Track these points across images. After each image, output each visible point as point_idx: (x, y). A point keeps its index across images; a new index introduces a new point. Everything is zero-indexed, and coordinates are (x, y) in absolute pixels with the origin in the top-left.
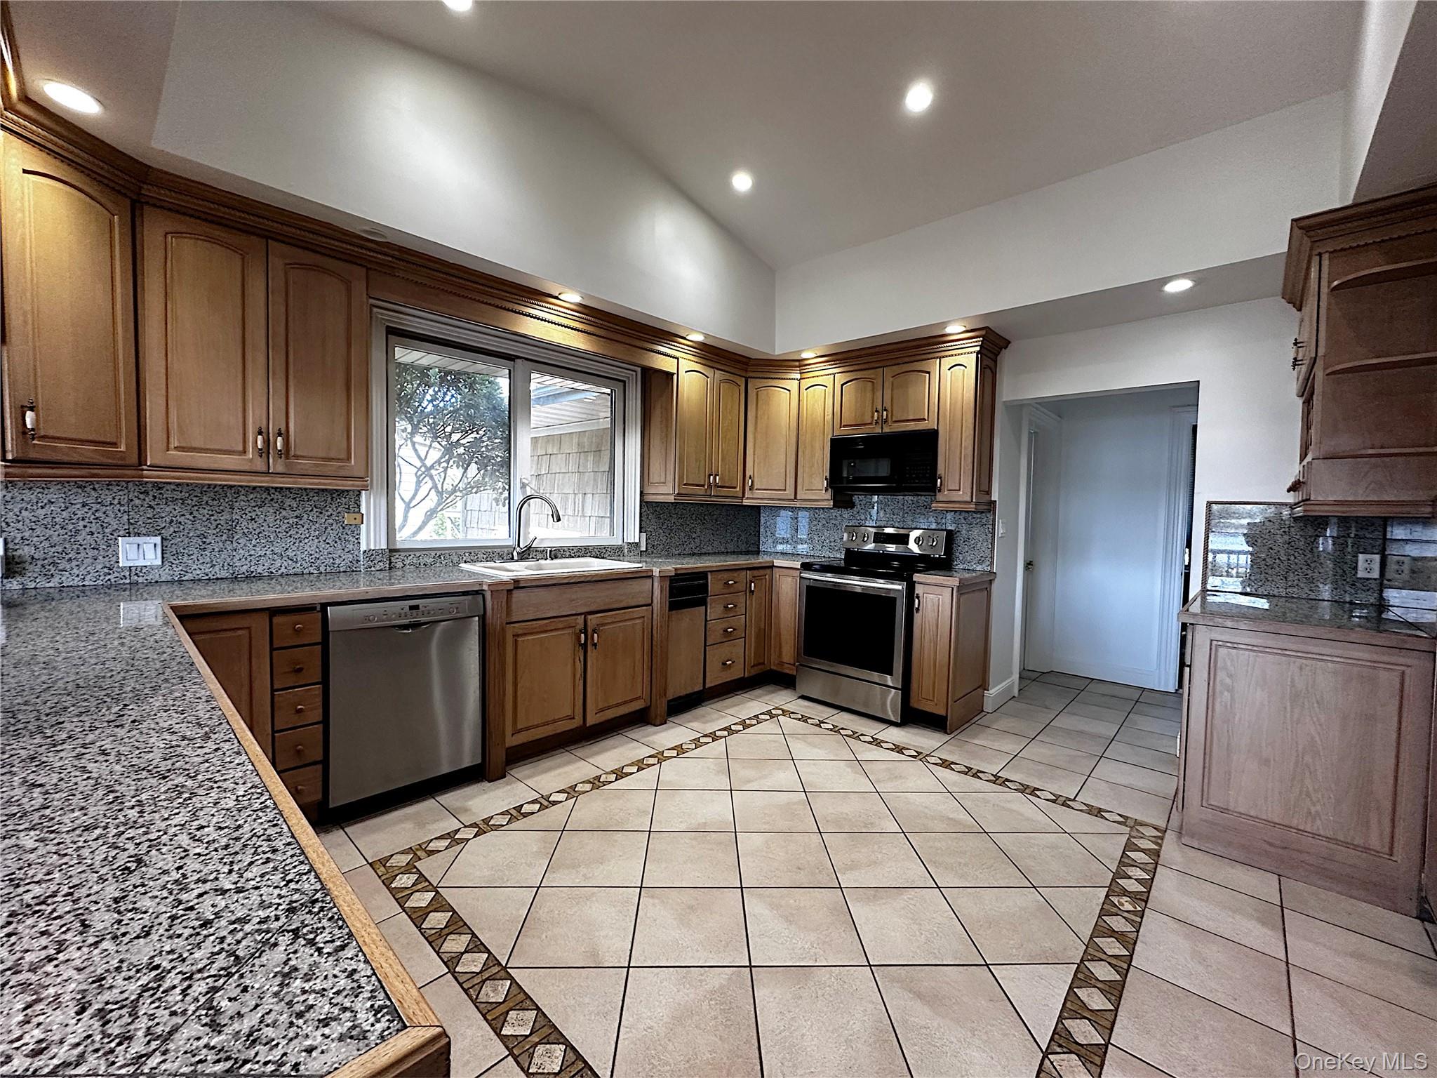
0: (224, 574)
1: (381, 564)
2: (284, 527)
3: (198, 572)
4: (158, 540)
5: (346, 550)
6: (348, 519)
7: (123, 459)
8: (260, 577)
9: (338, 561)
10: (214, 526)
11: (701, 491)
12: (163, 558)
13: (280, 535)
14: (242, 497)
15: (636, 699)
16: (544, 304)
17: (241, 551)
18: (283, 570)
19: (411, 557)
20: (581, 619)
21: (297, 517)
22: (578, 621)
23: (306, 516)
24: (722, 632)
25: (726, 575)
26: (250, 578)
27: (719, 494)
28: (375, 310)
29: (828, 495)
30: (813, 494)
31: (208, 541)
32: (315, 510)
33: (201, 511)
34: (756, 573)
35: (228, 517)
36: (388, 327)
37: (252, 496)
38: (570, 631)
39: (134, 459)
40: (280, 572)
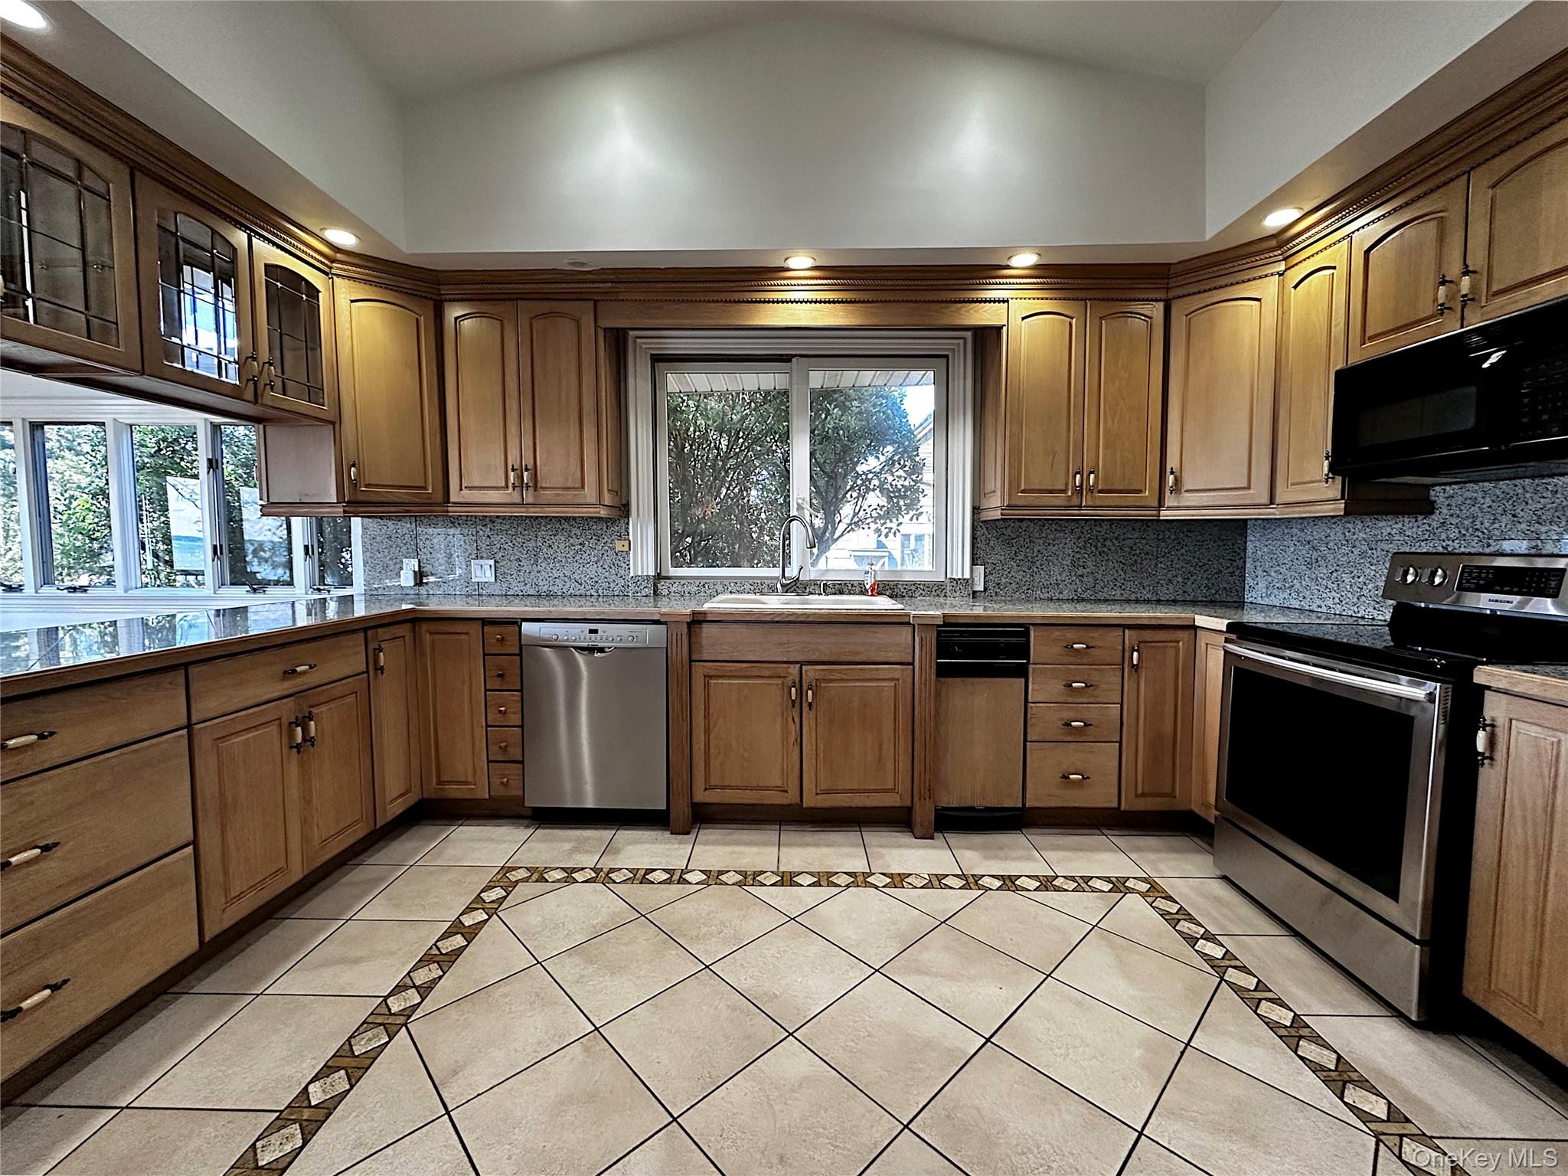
0: (532, 592)
1: (646, 590)
2: (571, 553)
3: (517, 589)
4: (492, 562)
5: (619, 575)
6: (619, 546)
7: (430, 498)
8: (555, 596)
9: (612, 585)
10: (525, 552)
11: (1059, 499)
12: (496, 576)
13: (569, 560)
14: (543, 528)
15: (885, 791)
16: (779, 282)
17: (543, 573)
18: (571, 591)
19: (675, 585)
20: (794, 670)
21: (581, 544)
22: (790, 671)
23: (587, 543)
24: (1060, 723)
25: (1070, 634)
26: (550, 596)
27: (1098, 503)
28: (638, 340)
29: (1334, 489)
30: (1307, 491)
31: (522, 564)
32: (594, 538)
33: (518, 539)
34: (1148, 635)
35: (534, 545)
36: (652, 355)
37: (549, 527)
38: (780, 681)
39: (439, 498)
40: (569, 593)
